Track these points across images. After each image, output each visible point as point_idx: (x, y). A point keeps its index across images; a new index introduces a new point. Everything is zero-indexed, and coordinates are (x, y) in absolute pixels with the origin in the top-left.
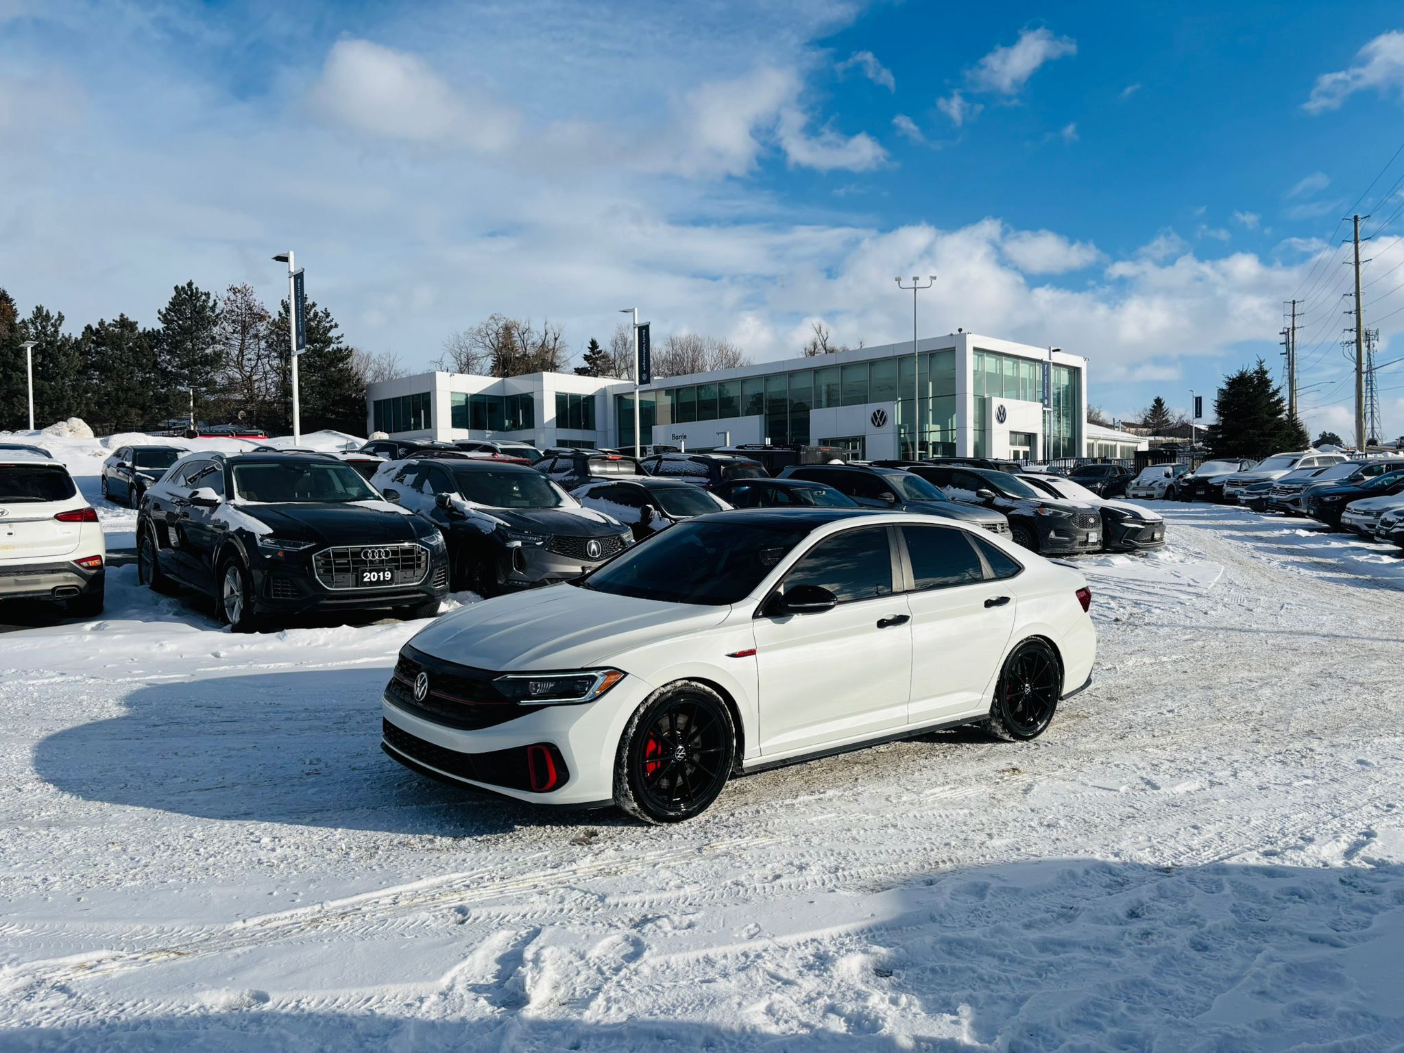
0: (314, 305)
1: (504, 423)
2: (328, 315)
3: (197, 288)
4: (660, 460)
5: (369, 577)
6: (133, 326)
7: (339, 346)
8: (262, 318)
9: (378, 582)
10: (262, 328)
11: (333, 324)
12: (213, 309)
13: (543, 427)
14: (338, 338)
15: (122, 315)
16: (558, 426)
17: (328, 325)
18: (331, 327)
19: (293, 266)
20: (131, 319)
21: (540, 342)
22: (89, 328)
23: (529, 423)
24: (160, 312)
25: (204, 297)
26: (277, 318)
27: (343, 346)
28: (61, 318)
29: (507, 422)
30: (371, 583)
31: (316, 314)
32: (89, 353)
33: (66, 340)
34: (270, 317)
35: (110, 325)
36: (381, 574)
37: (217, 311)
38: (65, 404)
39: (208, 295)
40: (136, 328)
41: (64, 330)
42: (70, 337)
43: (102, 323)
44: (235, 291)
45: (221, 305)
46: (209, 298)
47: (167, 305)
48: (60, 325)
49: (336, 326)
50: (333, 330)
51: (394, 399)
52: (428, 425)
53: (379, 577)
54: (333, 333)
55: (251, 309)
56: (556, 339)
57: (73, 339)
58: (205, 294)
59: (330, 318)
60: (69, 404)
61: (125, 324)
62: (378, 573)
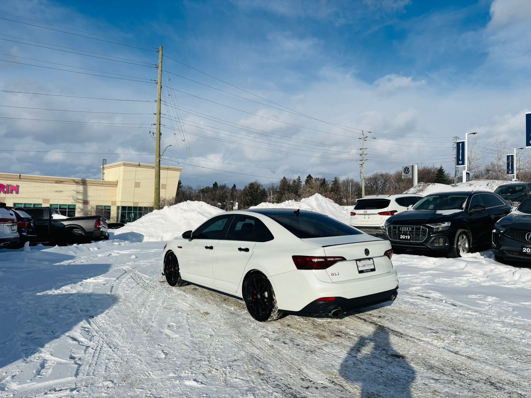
5: (402, 237)
9: (405, 239)
30: (403, 239)
36: (406, 236)
53: (405, 237)
62: (405, 236)
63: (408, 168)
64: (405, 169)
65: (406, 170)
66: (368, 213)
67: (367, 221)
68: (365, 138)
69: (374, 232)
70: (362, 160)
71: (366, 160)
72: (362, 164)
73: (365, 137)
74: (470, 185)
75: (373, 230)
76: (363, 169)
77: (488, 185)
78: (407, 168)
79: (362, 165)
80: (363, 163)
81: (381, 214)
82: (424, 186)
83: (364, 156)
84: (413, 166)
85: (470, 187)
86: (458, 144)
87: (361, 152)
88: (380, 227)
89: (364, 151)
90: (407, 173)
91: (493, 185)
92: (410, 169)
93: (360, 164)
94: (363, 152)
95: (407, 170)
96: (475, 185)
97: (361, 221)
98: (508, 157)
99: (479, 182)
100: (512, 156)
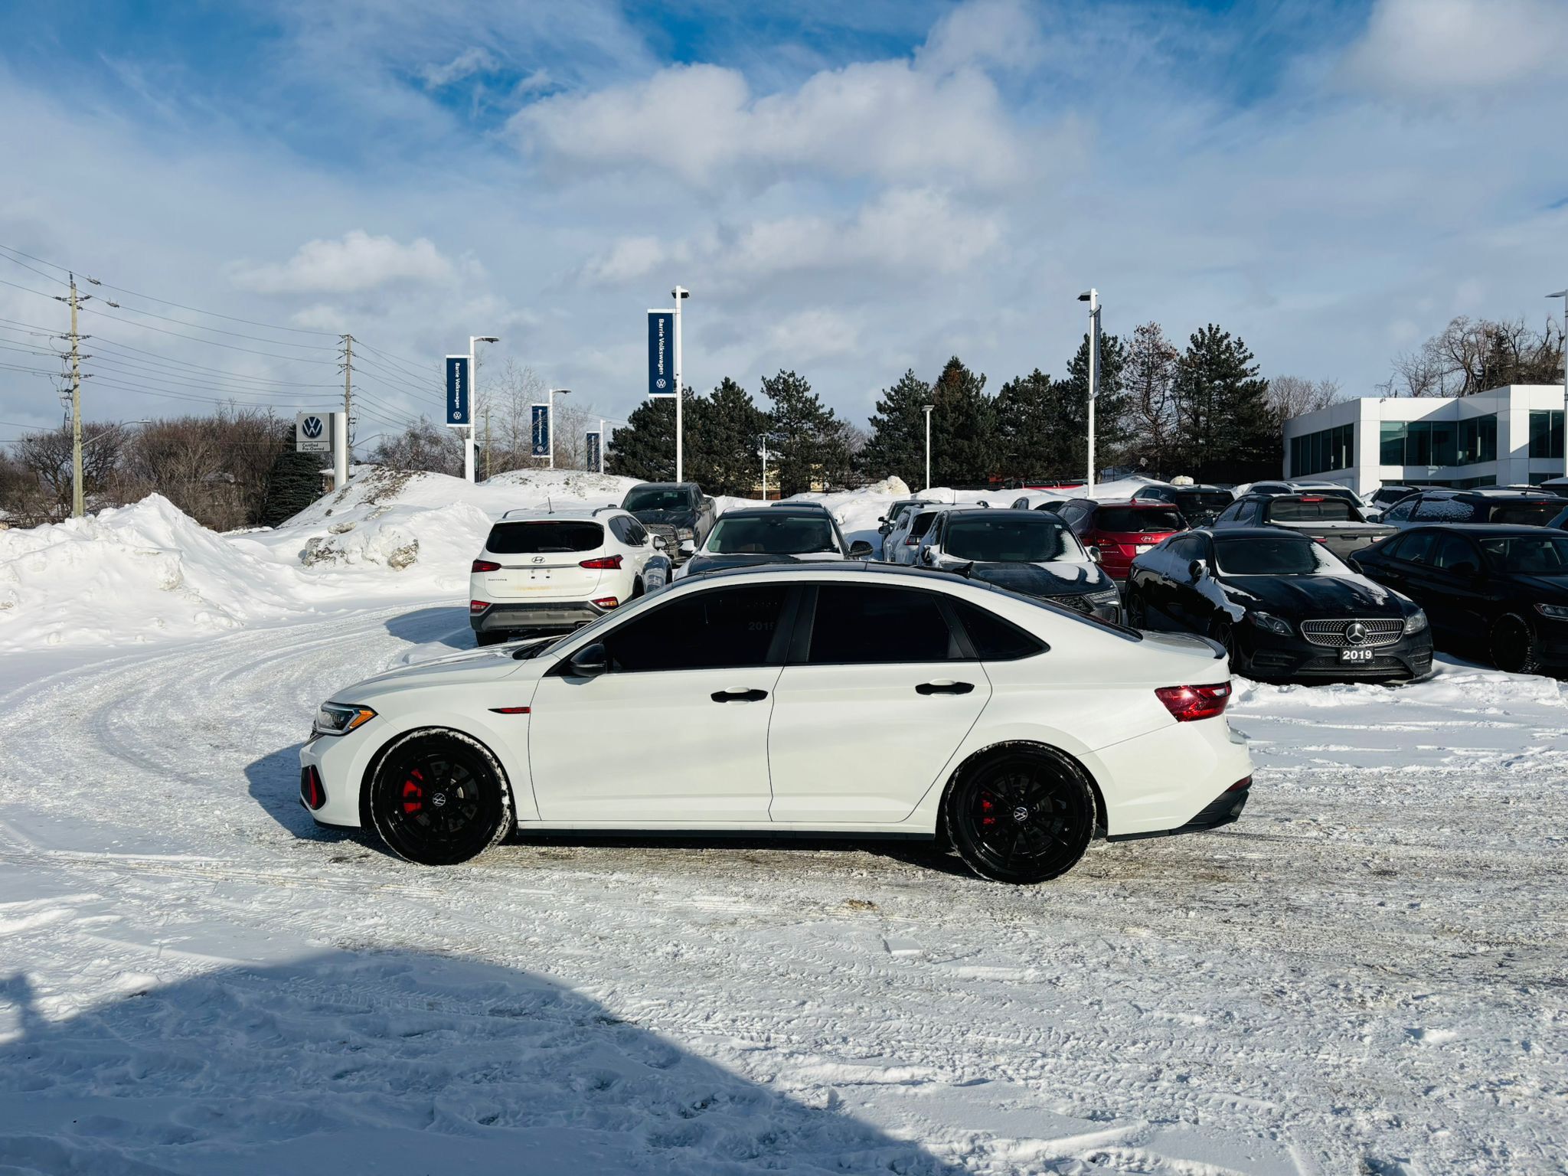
0: (1227, 335)
1: (1456, 455)
2: (1241, 345)
3: (1104, 334)
4: (1420, 499)
6: (1045, 379)
7: (1253, 379)
8: (1167, 356)
10: (1169, 367)
11: (1246, 354)
12: (1119, 354)
13: (1510, 458)
14: (1252, 370)
15: (1036, 370)
16: (1531, 456)
17: (1242, 356)
18: (1245, 358)
19: (1093, 304)
20: (1043, 373)
21: (1538, 345)
22: (1007, 384)
23: (1490, 453)
24: (1069, 363)
25: (1111, 342)
26: (1185, 355)
27: (1258, 379)
28: (984, 379)
29: (1460, 455)
31: (1228, 346)
32: (1005, 411)
33: (986, 400)
34: (1178, 355)
35: (1024, 381)
37: (1124, 354)
38: (979, 461)
39: (1115, 339)
40: (1048, 382)
41: (984, 392)
42: (989, 397)
43: (1017, 380)
44: (1143, 331)
45: (1127, 347)
46: (1116, 342)
47: (1076, 355)
48: (982, 386)
49: (1251, 356)
50: (1248, 361)
51: (1313, 435)
52: (1350, 464)
54: (1248, 365)
55: (1158, 348)
56: (1561, 339)
57: (992, 398)
58: (1113, 339)
59: (1244, 348)
60: (983, 461)
61: (1038, 378)
63: (318, 421)
64: (306, 422)
65: (309, 427)
66: (546, 563)
67: (543, 588)
68: (82, 299)
69: (570, 617)
70: (70, 377)
71: (86, 376)
72: (71, 388)
73: (80, 295)
74: (521, 481)
75: (566, 613)
76: (77, 408)
77: (567, 483)
78: (312, 419)
79: (71, 391)
80: (76, 386)
81: (586, 564)
82: (395, 477)
83: (77, 362)
84: (332, 416)
85: (523, 486)
86: (451, 362)
87: (66, 346)
88: (587, 602)
89: (77, 343)
90: (312, 436)
91: (579, 484)
92: (325, 424)
93: (64, 389)
94: (74, 348)
95: (315, 427)
96: (535, 482)
97: (524, 588)
98: (535, 409)
99: (542, 473)
100: (545, 409)
